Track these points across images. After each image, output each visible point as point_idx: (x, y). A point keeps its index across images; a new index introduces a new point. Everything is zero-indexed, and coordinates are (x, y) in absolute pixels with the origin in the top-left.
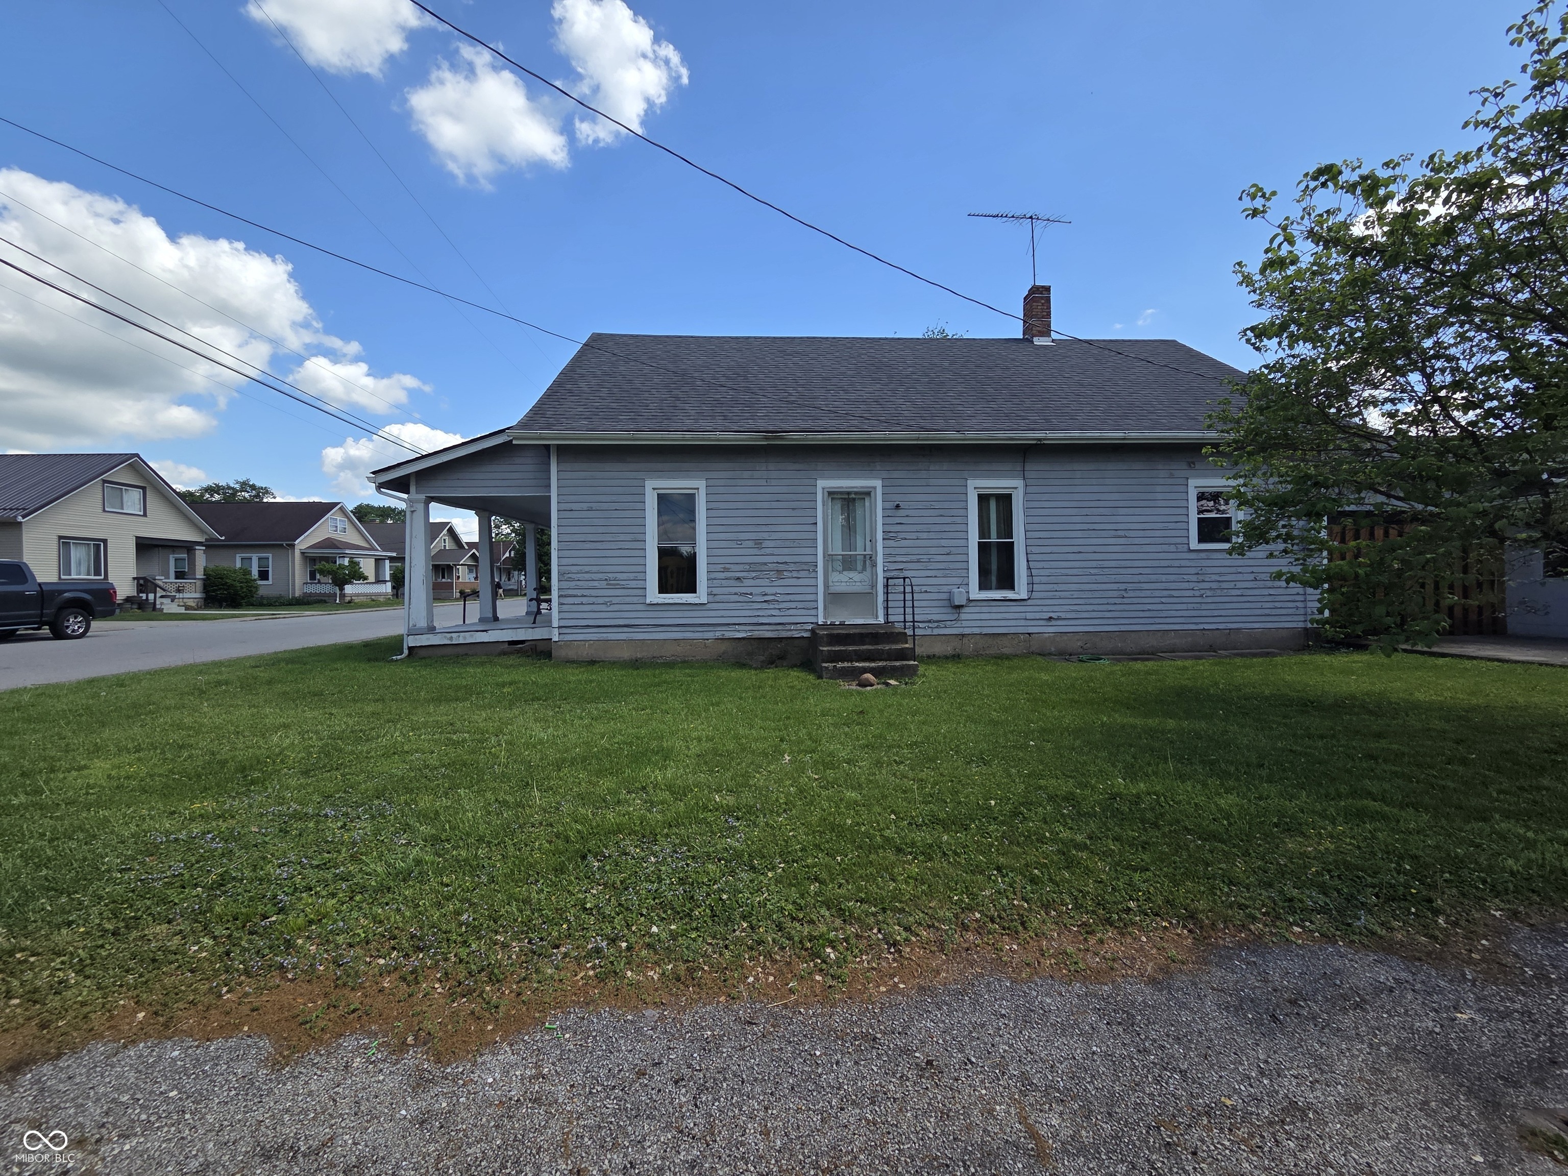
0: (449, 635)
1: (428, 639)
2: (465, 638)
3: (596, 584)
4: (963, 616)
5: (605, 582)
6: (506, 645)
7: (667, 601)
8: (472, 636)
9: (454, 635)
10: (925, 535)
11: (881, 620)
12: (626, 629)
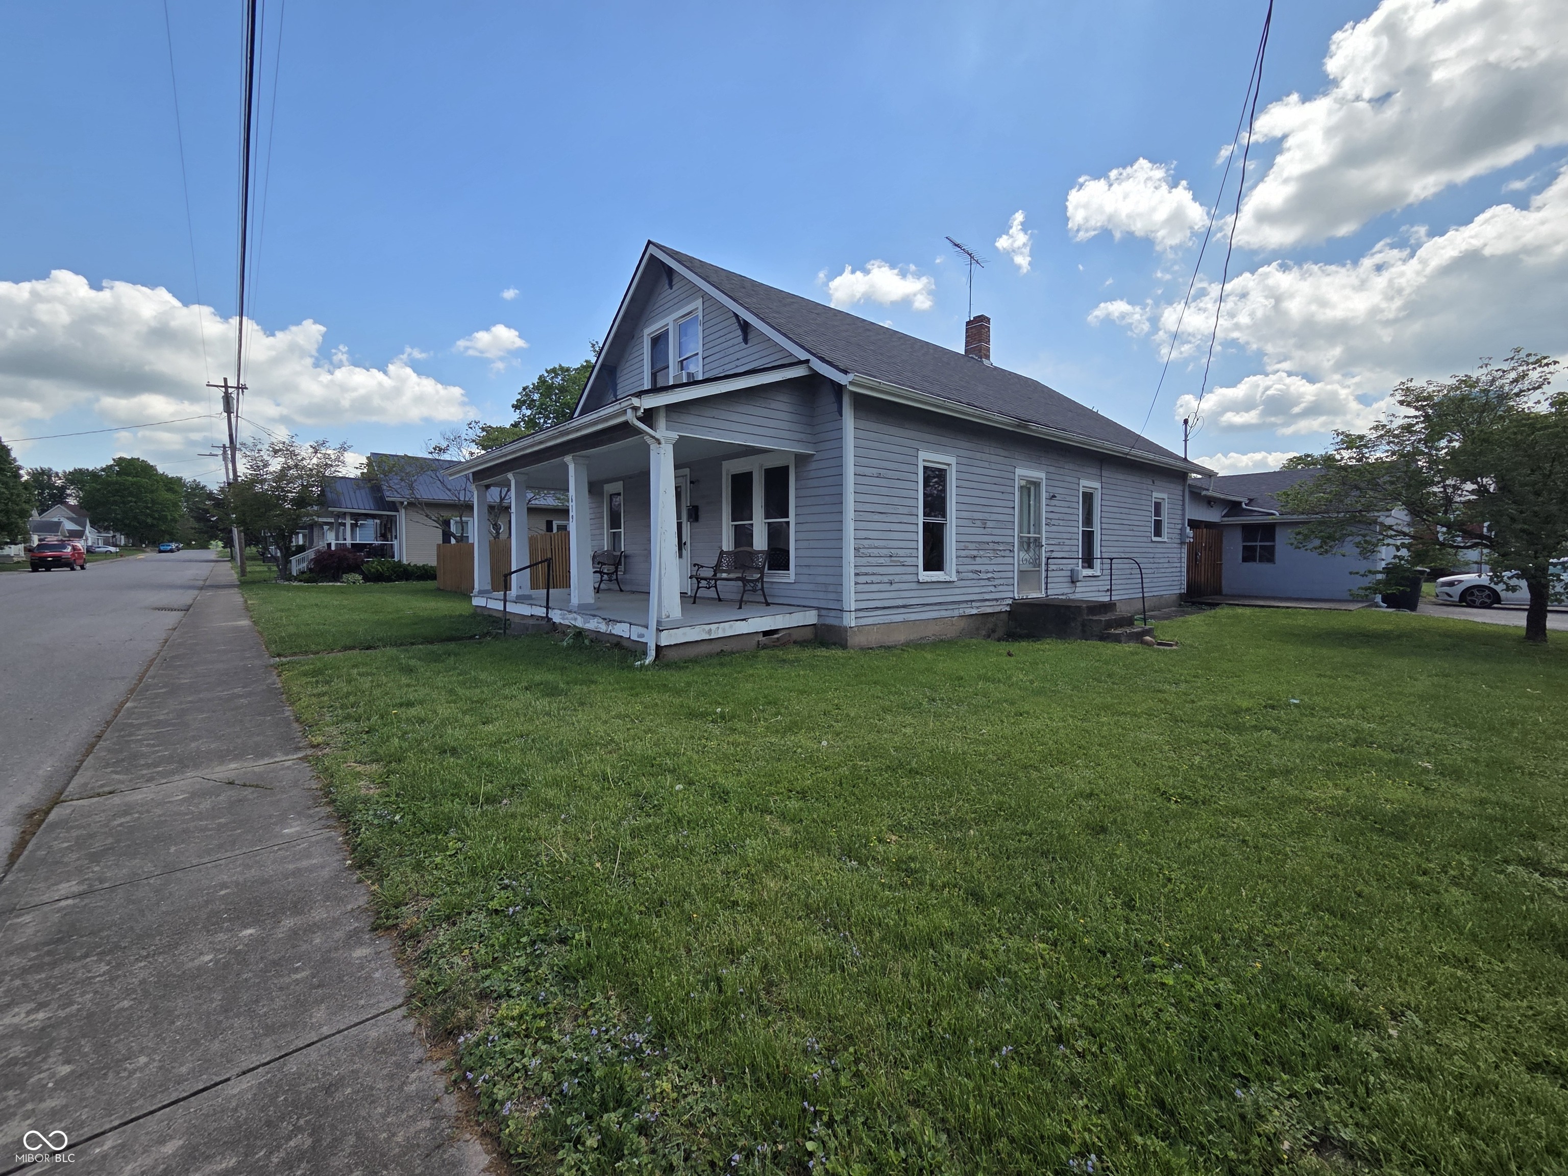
0: (707, 627)
1: (684, 634)
2: (724, 630)
3: (882, 560)
4: (1078, 590)
5: (888, 559)
6: (761, 638)
7: (934, 579)
8: (731, 627)
9: (713, 627)
10: (1061, 523)
11: (1043, 595)
12: (903, 610)
